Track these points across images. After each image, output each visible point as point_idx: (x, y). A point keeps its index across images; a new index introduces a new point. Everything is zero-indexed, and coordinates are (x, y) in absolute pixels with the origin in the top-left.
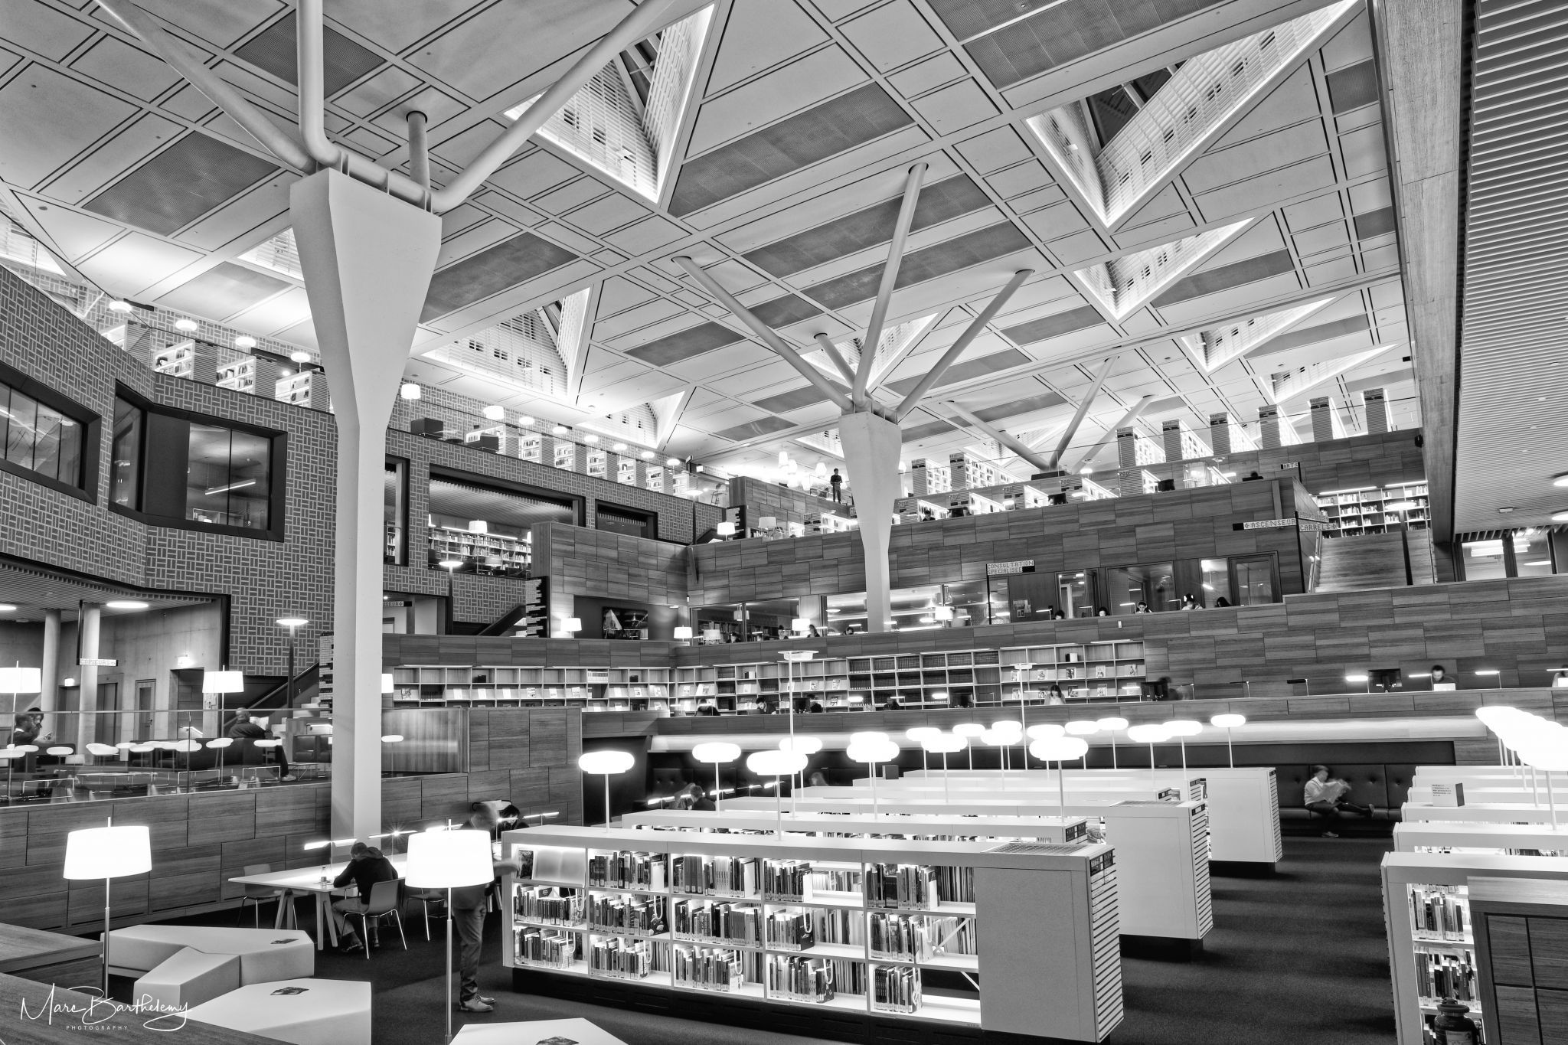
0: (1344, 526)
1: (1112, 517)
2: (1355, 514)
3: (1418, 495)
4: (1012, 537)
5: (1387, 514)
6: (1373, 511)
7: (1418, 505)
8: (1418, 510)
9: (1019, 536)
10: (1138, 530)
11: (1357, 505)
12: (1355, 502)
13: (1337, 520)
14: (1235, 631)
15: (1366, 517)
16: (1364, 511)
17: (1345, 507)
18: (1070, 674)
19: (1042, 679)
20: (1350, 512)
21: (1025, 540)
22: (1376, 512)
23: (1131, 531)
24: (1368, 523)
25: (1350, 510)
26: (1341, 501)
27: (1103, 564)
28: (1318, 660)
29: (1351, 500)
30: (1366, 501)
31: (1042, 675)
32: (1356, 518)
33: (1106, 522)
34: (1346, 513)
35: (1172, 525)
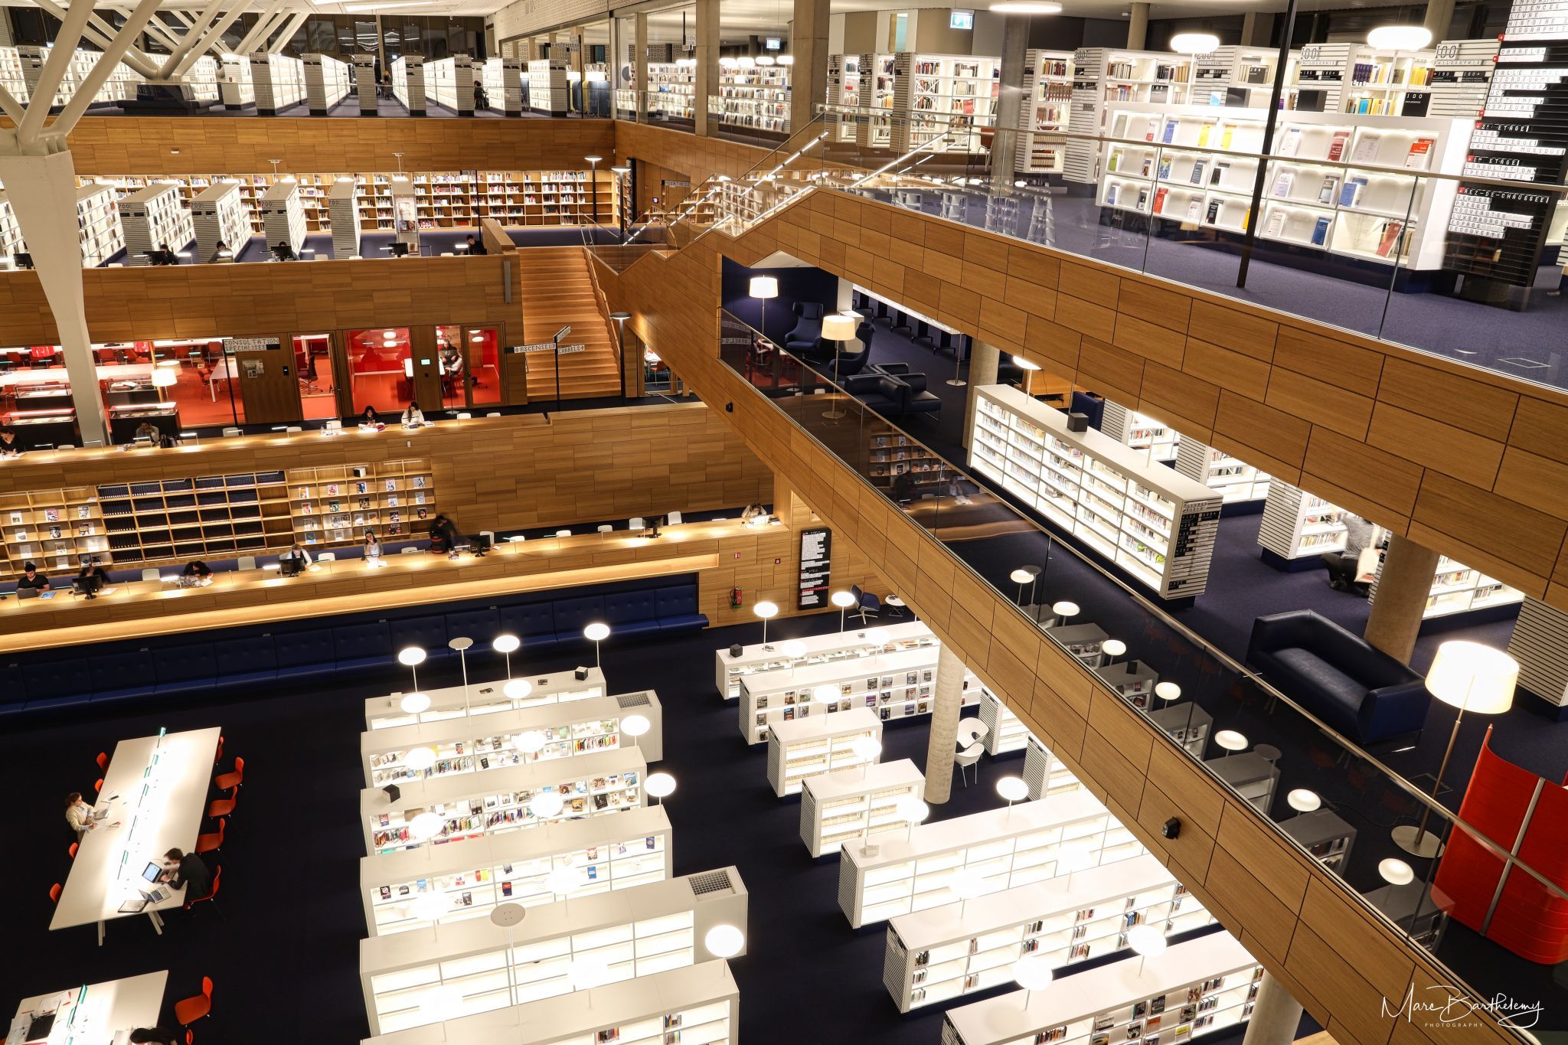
0: (491, 203)
1: (349, 280)
2: (500, 193)
3: (552, 181)
4: (234, 293)
5: (526, 195)
6: (515, 191)
7: (551, 189)
8: (551, 195)
9: (244, 293)
10: (375, 294)
11: (503, 185)
12: (501, 181)
13: (485, 197)
14: (511, 447)
15: (510, 196)
16: (509, 191)
17: (492, 185)
18: (361, 489)
19: (332, 495)
20: (496, 191)
21: (251, 298)
22: (517, 192)
23: (368, 295)
24: (510, 203)
25: (496, 188)
26: (490, 179)
27: (340, 327)
28: (575, 469)
29: (498, 179)
30: (510, 182)
31: (332, 491)
32: (502, 197)
33: (341, 285)
34: (493, 190)
35: (409, 292)
